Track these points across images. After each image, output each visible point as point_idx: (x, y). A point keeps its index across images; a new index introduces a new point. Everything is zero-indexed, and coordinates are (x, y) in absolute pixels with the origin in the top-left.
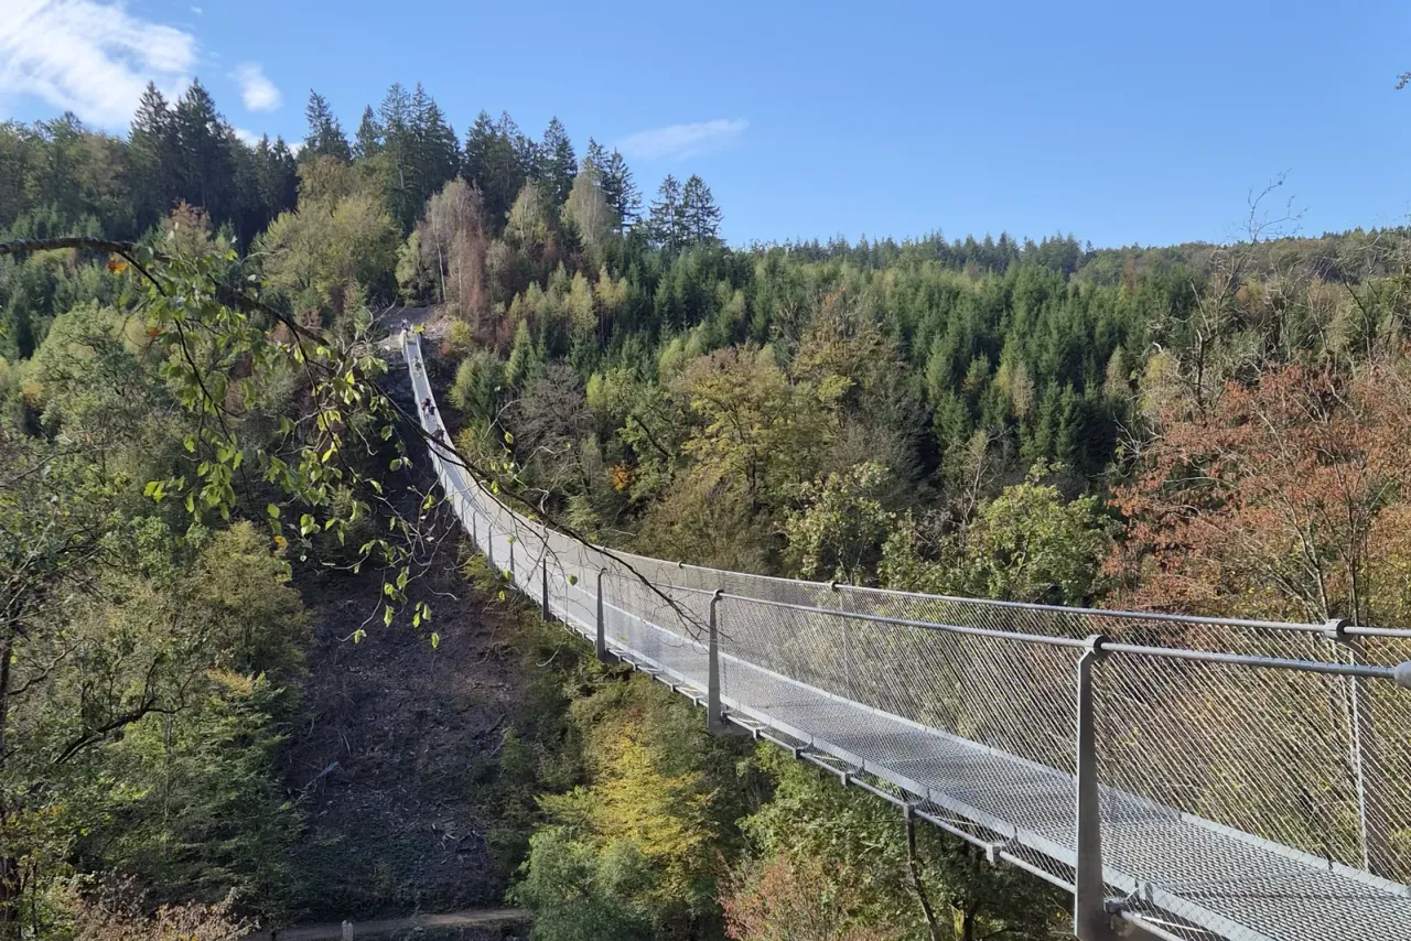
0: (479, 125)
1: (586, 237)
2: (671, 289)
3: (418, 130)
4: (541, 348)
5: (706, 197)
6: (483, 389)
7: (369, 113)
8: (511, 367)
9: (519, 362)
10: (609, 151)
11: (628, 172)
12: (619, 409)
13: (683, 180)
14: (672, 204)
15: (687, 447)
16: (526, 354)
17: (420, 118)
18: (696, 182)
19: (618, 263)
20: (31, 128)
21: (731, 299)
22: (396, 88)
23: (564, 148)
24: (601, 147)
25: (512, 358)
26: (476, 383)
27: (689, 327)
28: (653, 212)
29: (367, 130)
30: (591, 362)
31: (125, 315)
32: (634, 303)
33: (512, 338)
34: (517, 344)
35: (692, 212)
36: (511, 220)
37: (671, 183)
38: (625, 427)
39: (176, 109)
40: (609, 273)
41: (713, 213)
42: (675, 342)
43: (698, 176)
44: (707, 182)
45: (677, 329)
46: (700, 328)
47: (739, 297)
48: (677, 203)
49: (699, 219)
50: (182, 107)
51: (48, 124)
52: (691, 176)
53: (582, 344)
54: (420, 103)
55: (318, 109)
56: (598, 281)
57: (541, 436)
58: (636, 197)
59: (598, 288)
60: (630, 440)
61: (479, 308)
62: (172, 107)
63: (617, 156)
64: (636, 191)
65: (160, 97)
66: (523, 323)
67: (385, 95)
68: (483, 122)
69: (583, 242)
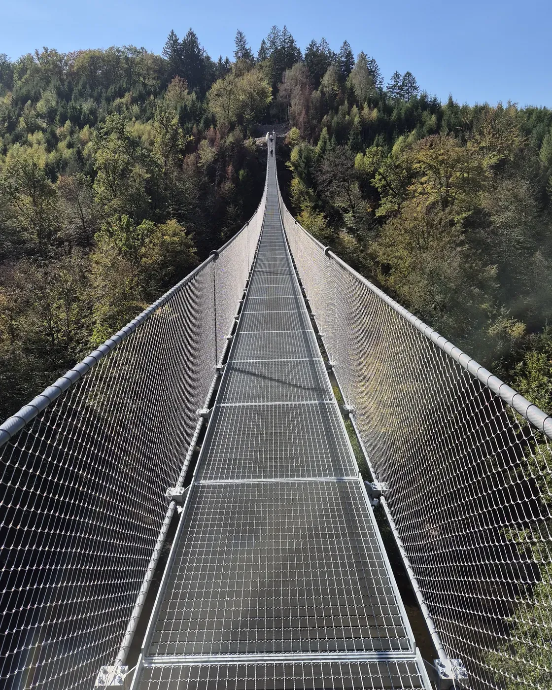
0: (311, 45)
1: (358, 92)
2: (399, 114)
3: (283, 48)
4: (333, 140)
5: (414, 81)
6: (304, 160)
7: (264, 43)
8: (318, 149)
9: (322, 147)
10: (370, 57)
11: (378, 68)
12: (372, 169)
13: (402, 73)
14: (397, 84)
15: (410, 188)
16: (325, 143)
17: (284, 41)
18: (408, 74)
19: (373, 103)
20: (122, 49)
21: (430, 119)
22: (275, 27)
23: (349, 55)
24: (366, 55)
25: (319, 146)
26: (300, 157)
27: (408, 132)
28: (388, 88)
29: (263, 51)
30: (358, 148)
31: (145, 125)
32: (380, 120)
33: (319, 135)
34: (321, 138)
35: (405, 88)
36: (323, 82)
37: (397, 75)
38: (375, 179)
39: (182, 42)
40: (368, 106)
41: (416, 89)
42: (401, 138)
43: (410, 72)
44: (414, 75)
45: (401, 133)
46: (413, 132)
47: (434, 118)
48: (399, 84)
49: (409, 92)
50: (184, 42)
51: (128, 47)
52: (406, 72)
53: (353, 139)
54: (285, 34)
55: (240, 40)
56: (363, 110)
57: (331, 182)
58: (381, 80)
59: (363, 113)
60: (377, 186)
61: (305, 123)
62: (180, 41)
63: (373, 61)
64: (381, 77)
65: (176, 37)
66: (325, 129)
67: (269, 31)
68: (313, 44)
69: (356, 93)
